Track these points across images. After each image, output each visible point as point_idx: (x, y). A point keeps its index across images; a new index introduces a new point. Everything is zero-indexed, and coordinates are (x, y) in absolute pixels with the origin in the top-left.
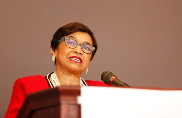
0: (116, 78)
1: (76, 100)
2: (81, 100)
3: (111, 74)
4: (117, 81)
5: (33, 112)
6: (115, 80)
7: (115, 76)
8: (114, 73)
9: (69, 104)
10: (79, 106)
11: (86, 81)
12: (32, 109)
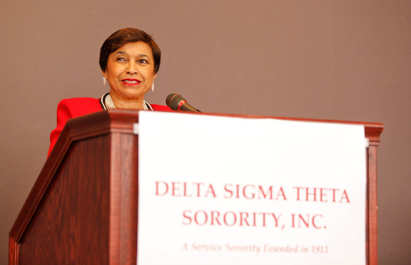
0: (186, 102)
1: (132, 129)
2: (139, 128)
3: (180, 97)
4: (187, 106)
5: (74, 144)
6: (185, 105)
7: (185, 100)
8: (183, 96)
9: (122, 133)
10: (136, 137)
11: (151, 105)
12: (73, 139)
